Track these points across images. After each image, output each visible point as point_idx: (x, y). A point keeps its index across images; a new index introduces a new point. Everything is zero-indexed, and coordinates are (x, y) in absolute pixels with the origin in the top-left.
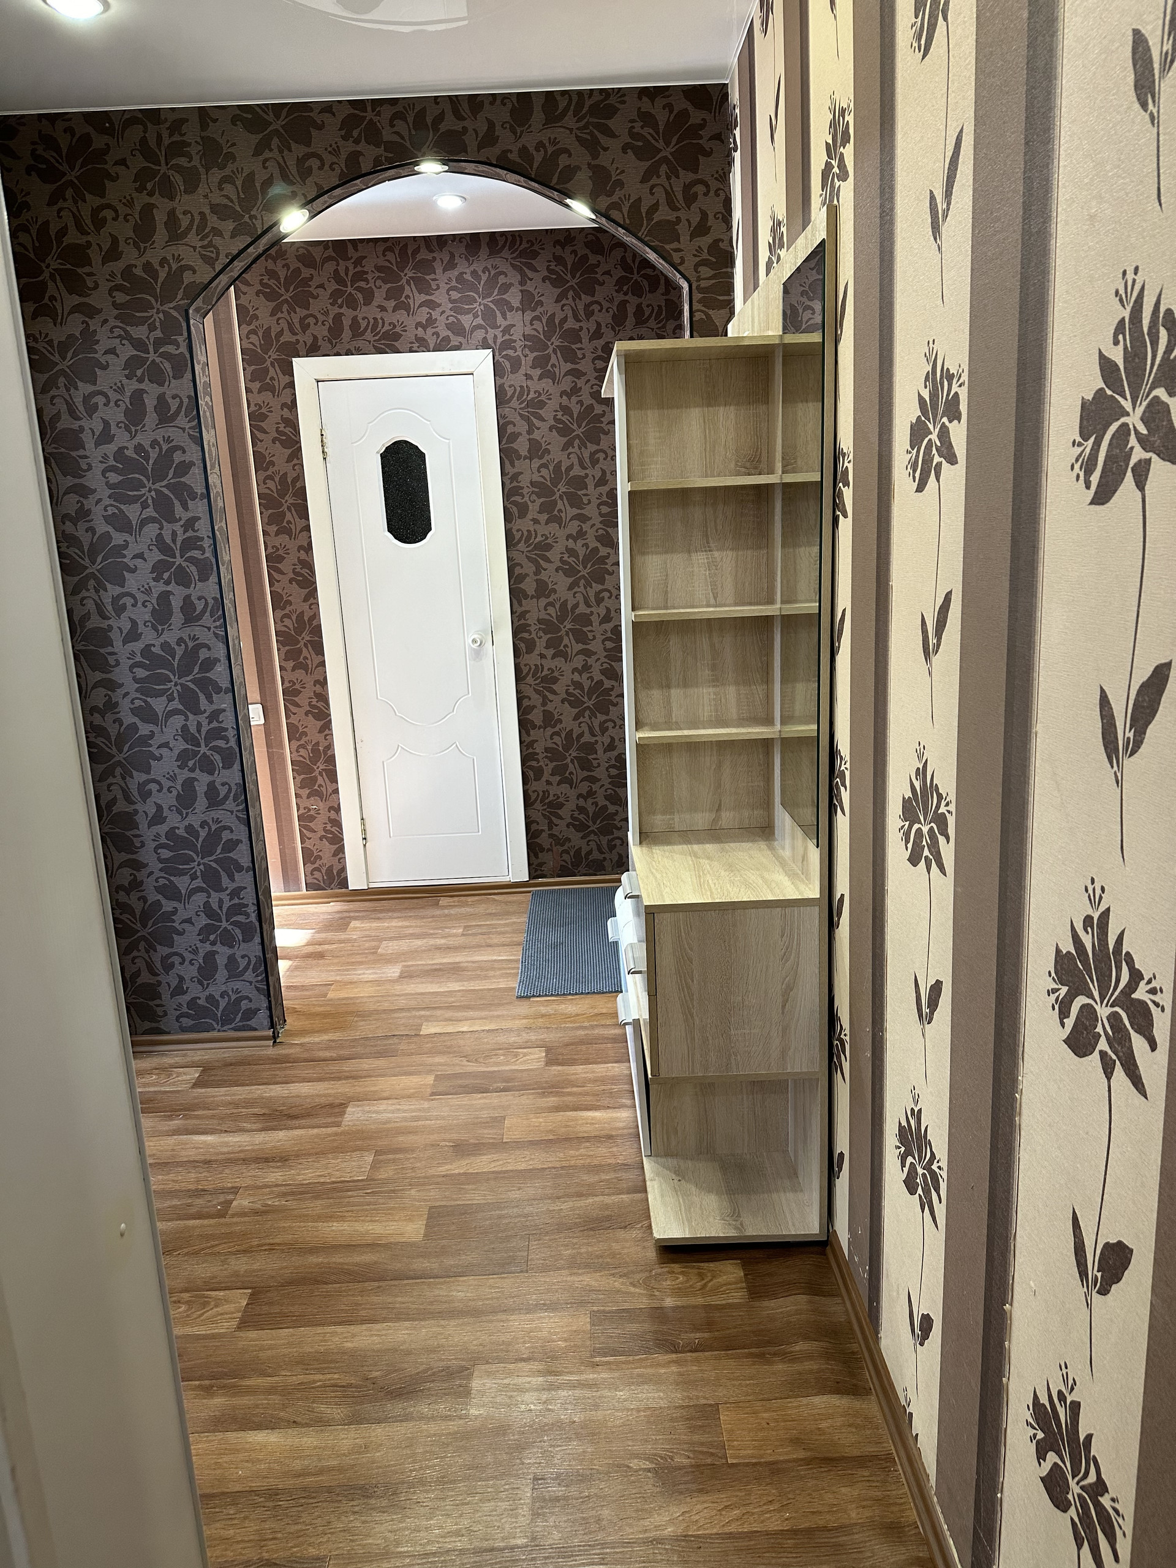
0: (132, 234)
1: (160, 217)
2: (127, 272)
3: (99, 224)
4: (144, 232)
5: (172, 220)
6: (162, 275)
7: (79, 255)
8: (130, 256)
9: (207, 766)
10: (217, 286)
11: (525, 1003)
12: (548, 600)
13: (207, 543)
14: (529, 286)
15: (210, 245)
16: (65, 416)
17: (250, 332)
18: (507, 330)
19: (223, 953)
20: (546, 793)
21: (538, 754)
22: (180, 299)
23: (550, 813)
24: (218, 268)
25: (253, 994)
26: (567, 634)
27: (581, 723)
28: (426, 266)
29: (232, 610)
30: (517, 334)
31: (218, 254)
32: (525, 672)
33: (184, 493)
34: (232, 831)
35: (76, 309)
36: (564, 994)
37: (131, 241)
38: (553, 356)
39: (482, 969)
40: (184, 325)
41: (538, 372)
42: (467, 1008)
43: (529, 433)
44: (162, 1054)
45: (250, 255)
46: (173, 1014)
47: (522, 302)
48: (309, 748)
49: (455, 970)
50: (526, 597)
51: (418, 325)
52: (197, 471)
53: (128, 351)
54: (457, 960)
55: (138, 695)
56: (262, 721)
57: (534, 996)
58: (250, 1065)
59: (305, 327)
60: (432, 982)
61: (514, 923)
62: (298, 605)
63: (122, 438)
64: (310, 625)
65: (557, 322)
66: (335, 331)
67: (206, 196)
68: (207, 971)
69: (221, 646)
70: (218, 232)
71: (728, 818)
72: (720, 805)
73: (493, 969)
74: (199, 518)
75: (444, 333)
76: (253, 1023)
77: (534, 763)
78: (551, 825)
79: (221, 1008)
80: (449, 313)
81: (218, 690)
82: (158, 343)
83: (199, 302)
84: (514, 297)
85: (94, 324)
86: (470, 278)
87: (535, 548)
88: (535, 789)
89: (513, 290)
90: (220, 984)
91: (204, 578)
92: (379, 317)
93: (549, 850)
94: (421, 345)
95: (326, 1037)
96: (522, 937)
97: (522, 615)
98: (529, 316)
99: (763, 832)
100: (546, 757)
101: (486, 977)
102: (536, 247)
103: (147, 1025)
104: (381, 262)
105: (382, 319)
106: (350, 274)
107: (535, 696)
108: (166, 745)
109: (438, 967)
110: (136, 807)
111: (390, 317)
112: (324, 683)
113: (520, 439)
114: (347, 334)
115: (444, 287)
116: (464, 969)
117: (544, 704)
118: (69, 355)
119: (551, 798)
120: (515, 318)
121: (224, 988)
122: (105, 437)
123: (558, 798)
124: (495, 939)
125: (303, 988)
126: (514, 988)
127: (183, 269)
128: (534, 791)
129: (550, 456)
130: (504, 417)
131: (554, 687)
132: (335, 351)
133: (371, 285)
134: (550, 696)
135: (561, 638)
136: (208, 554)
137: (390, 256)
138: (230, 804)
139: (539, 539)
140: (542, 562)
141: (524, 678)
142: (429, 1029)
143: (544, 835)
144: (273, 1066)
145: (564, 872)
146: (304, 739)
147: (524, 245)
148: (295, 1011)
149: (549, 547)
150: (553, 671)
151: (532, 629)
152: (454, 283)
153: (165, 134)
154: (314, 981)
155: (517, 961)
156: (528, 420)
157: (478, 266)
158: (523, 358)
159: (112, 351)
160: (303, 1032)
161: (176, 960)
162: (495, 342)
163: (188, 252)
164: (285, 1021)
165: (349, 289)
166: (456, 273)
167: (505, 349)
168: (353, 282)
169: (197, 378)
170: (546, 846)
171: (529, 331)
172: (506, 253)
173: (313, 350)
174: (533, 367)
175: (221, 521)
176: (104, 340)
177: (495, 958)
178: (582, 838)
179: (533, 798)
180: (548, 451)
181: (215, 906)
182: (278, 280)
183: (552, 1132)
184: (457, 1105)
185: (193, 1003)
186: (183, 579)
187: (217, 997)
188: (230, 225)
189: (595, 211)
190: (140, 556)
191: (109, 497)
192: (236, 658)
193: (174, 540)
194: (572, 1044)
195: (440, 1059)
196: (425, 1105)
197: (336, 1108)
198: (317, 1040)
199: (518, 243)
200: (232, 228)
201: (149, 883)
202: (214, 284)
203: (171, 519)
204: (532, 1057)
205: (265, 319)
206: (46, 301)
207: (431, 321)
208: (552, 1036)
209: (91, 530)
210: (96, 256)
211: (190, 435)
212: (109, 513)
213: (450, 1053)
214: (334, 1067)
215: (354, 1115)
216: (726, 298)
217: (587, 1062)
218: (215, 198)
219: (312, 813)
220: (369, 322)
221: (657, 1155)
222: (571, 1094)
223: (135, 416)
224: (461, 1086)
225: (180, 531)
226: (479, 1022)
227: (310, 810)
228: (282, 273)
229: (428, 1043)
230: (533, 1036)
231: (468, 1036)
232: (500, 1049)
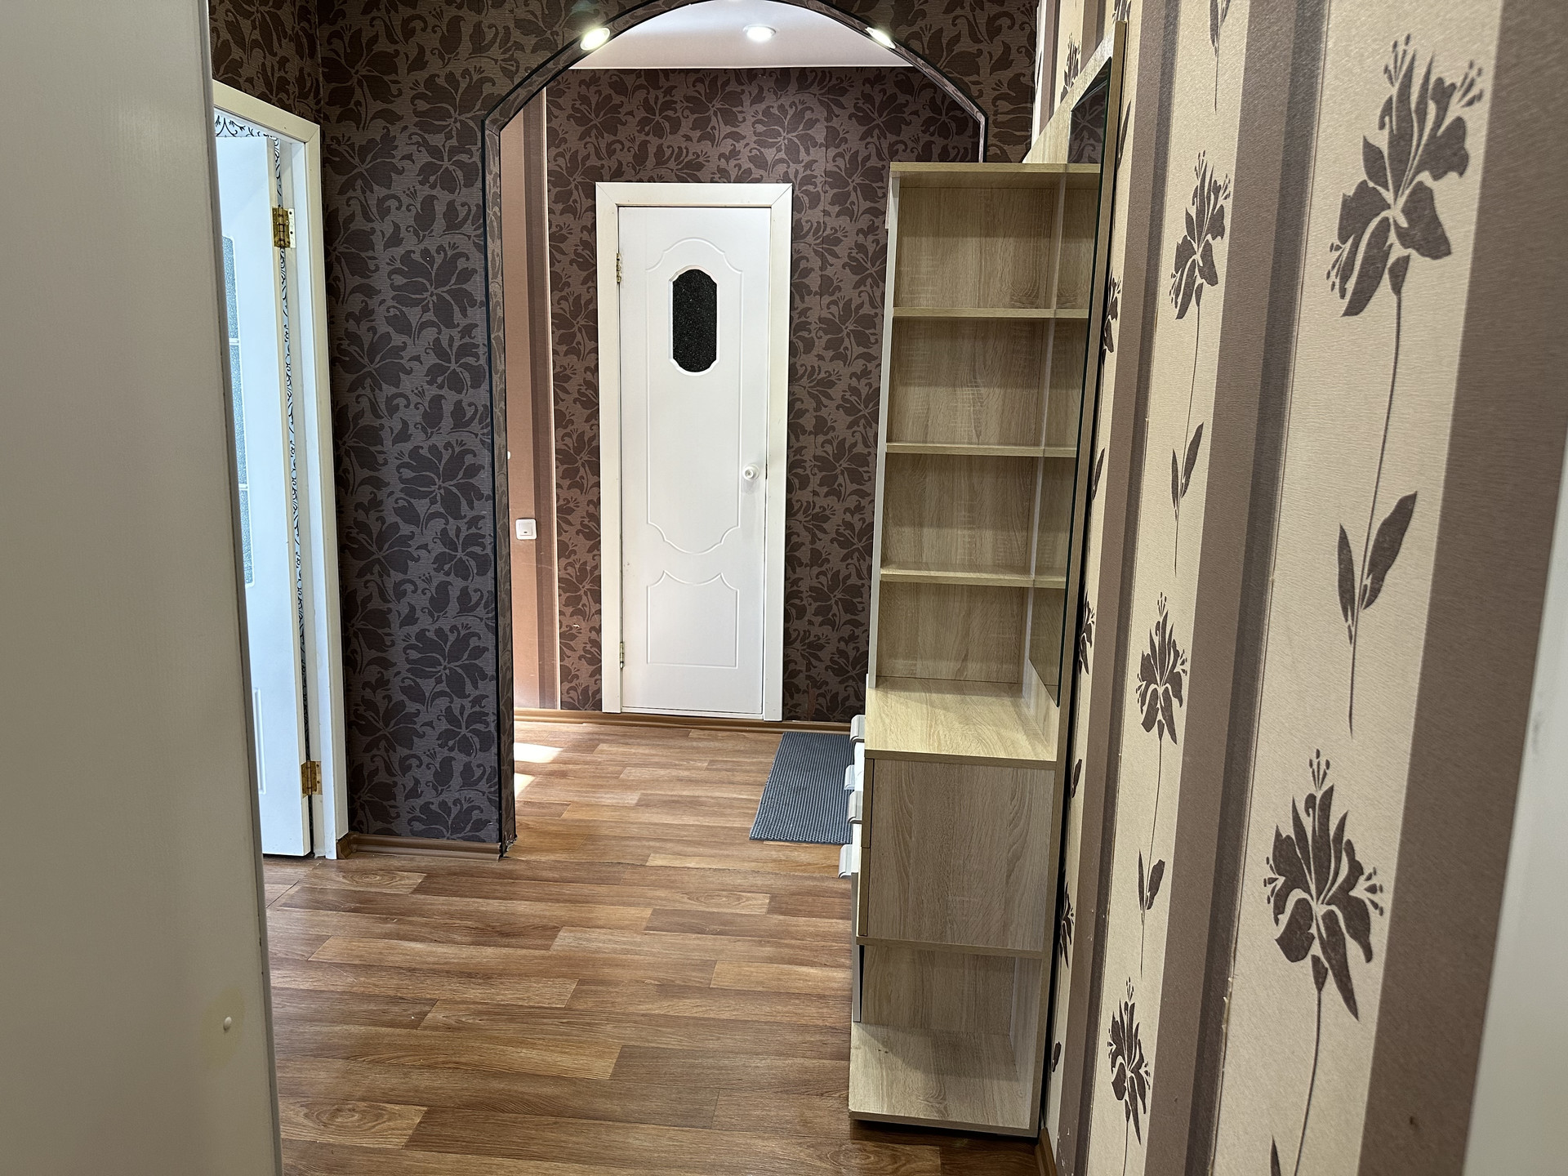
0: (438, 45)
1: (466, 30)
2: (430, 81)
3: (409, 34)
4: (450, 43)
5: (478, 30)
6: (463, 85)
7: (387, 63)
8: (434, 66)
9: (463, 571)
10: (515, 100)
11: (758, 845)
12: (826, 437)
13: (482, 350)
14: (835, 123)
15: (511, 58)
16: (359, 218)
17: (557, 155)
18: (809, 165)
19: (460, 760)
20: (807, 633)
21: (802, 592)
22: (478, 110)
23: (810, 653)
24: (517, 81)
25: (485, 805)
26: (843, 473)
27: (848, 564)
28: (735, 99)
29: (502, 419)
30: (819, 170)
31: (518, 67)
32: (796, 508)
33: (464, 299)
34: (480, 638)
35: (379, 115)
36: (799, 841)
37: (437, 52)
38: (853, 194)
39: (719, 805)
40: (479, 135)
41: (837, 208)
42: (699, 844)
43: (821, 269)
44: (390, 855)
45: (549, 71)
46: (405, 817)
47: (826, 138)
48: (577, 566)
49: (693, 804)
50: (804, 432)
51: (722, 156)
52: (478, 278)
53: (424, 158)
54: (697, 793)
55: (403, 496)
56: (535, 537)
57: (767, 839)
58: (473, 876)
59: (611, 153)
60: (667, 813)
61: (761, 763)
62: (580, 425)
63: (410, 243)
64: (589, 445)
65: (860, 159)
66: (640, 158)
67: (512, 11)
68: (443, 777)
69: (487, 453)
70: (519, 47)
71: (974, 669)
72: (966, 655)
73: (731, 807)
74: (477, 326)
75: (747, 165)
76: (481, 834)
77: (797, 601)
78: (809, 666)
79: (452, 816)
80: (753, 145)
81: (480, 497)
82: (453, 151)
83: (496, 114)
84: (819, 133)
85: (394, 130)
86: (777, 112)
87: (818, 384)
88: (796, 627)
89: (818, 125)
90: (454, 791)
91: (476, 385)
92: (683, 146)
93: (805, 692)
94: (723, 176)
95: (552, 857)
96: (766, 778)
97: (799, 451)
98: (832, 152)
99: (1010, 689)
100: (810, 596)
101: (723, 815)
102: (844, 85)
103: (379, 825)
104: (691, 93)
105: (687, 149)
106: (660, 103)
107: (804, 533)
108: (425, 547)
109: (676, 799)
110: (390, 606)
111: (695, 147)
112: (597, 503)
113: (812, 275)
114: (651, 161)
115: (750, 120)
116: (702, 804)
117: (813, 542)
118: (369, 158)
119: (812, 638)
120: (818, 154)
121: (457, 795)
122: (395, 240)
123: (819, 639)
124: (739, 777)
125: (541, 805)
126: (749, 829)
127: (482, 81)
128: (795, 630)
129: (841, 294)
130: (798, 252)
131: (825, 526)
132: (638, 178)
133: (679, 114)
134: (820, 535)
135: (836, 477)
136: (483, 361)
137: (700, 87)
138: (480, 611)
139: (822, 375)
140: (823, 398)
141: (795, 514)
142: (656, 861)
143: (802, 676)
144: (496, 880)
145: (819, 716)
146: (573, 557)
147: (834, 82)
148: (527, 827)
149: (832, 384)
150: (825, 509)
151: (807, 465)
152: (760, 116)
154: (552, 799)
155: (757, 801)
156: (822, 257)
157: (785, 101)
158: (822, 194)
159: (409, 157)
160: (531, 850)
161: (414, 762)
162: (796, 178)
163: (489, 65)
164: (516, 836)
165: (657, 118)
166: (763, 106)
167: (805, 185)
168: (662, 111)
169: (488, 188)
170: (803, 687)
171: (831, 167)
172: (814, 89)
173: (617, 176)
174: (832, 203)
175: (498, 330)
176: (403, 146)
177: (735, 796)
178: (840, 682)
179: (793, 637)
180: (839, 289)
181: (457, 712)
182: (589, 105)
183: (762, 983)
184: (671, 943)
185: (426, 807)
186: (456, 384)
187: (450, 804)
188: (532, 40)
189: (894, 40)
190: (417, 358)
191: (393, 299)
192: (501, 467)
193: (451, 346)
194: (799, 894)
195: (661, 893)
196: (638, 939)
197: (549, 931)
198: (543, 859)
199: (828, 79)
200: (533, 42)
201: (396, 684)
202: (511, 97)
203: (450, 324)
204: (755, 902)
205: (573, 143)
206: (352, 105)
207: (734, 153)
208: (779, 883)
209: (373, 329)
210: (402, 65)
211: (474, 243)
212: (391, 314)
213: (672, 888)
214: (554, 889)
215: (565, 940)
216: (1023, 133)
217: (811, 914)
218: (521, 13)
219: (574, 631)
220: (673, 151)
221: (867, 1023)
222: (787, 946)
223: (424, 221)
224: (678, 924)
225: (457, 337)
226: (708, 859)
227: (571, 628)
228: (594, 100)
229: (652, 875)
230: (759, 881)
231: (694, 872)
232: (723, 890)
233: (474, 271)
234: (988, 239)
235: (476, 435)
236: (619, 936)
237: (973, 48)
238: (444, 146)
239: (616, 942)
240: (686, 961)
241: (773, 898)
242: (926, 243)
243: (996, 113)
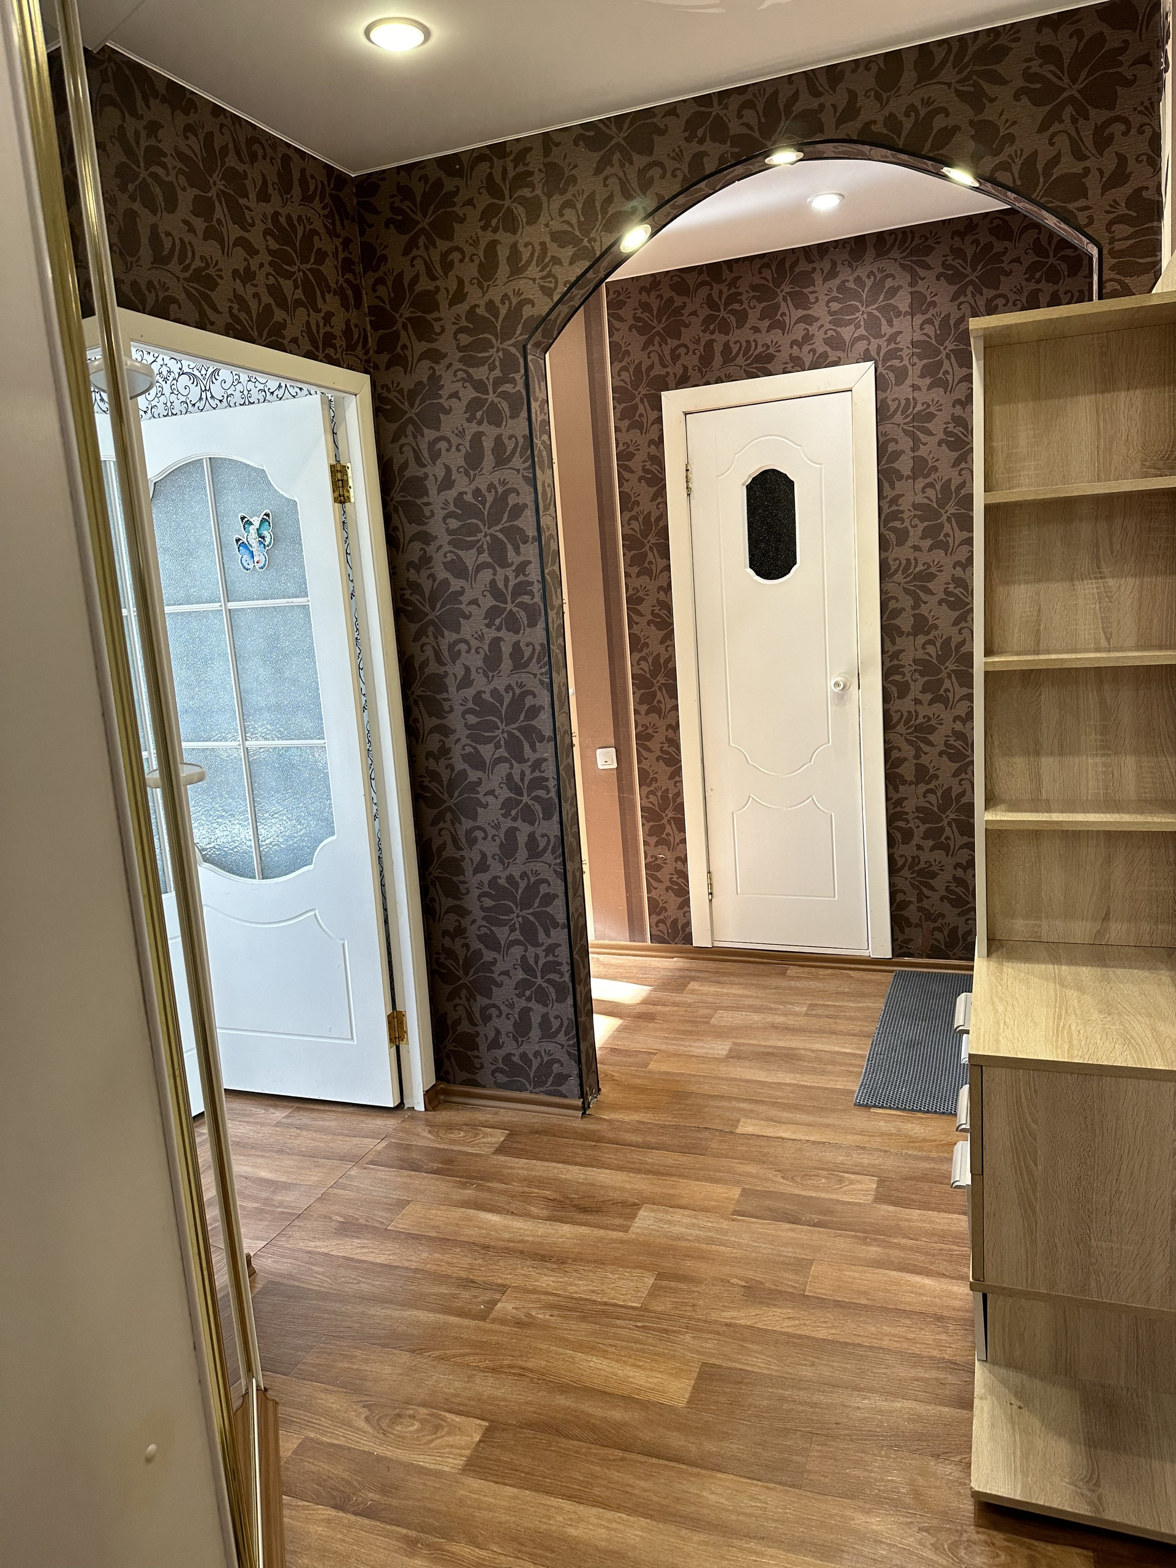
0: (476, 274)
1: (503, 253)
3: (447, 267)
4: (488, 270)
5: (514, 251)
6: (503, 311)
7: (430, 301)
9: (529, 816)
10: (556, 319)
11: (862, 1113)
12: (927, 638)
13: (536, 588)
14: (921, 287)
15: (548, 276)
16: (412, 463)
17: (621, 370)
18: (892, 339)
19: (538, 1011)
20: (916, 860)
21: (907, 813)
22: (519, 335)
23: (921, 883)
24: (556, 298)
25: (565, 1058)
26: (949, 676)
27: (961, 780)
28: (806, 279)
29: (560, 656)
30: (904, 342)
31: (556, 282)
32: (895, 720)
33: (516, 536)
34: (549, 885)
35: (426, 355)
36: (913, 1110)
37: (475, 281)
38: (946, 362)
39: (820, 1060)
40: (522, 361)
41: (928, 381)
42: (796, 1108)
43: (913, 450)
44: (474, 1108)
45: (590, 281)
46: (489, 1068)
47: (911, 306)
48: (659, 794)
49: (789, 1058)
50: (901, 633)
51: (794, 343)
52: (529, 513)
53: (469, 394)
54: (794, 1045)
55: (469, 742)
56: (615, 766)
57: (875, 1106)
58: (555, 1136)
59: (675, 358)
61: (867, 1008)
62: (655, 648)
63: (462, 484)
64: (666, 667)
65: (952, 322)
66: (706, 360)
67: (547, 225)
68: (522, 1028)
69: (546, 693)
70: (557, 261)
73: (833, 1062)
74: (530, 562)
75: (821, 348)
76: (563, 1089)
77: (901, 824)
78: (921, 897)
79: (534, 1068)
80: (828, 326)
81: (542, 738)
82: (498, 382)
83: (537, 339)
84: (903, 301)
85: (440, 369)
86: (853, 286)
87: (914, 579)
88: (901, 853)
89: (901, 293)
90: (533, 1043)
91: (532, 624)
92: (751, 339)
93: (917, 925)
94: (797, 365)
95: (635, 1117)
96: (873, 1027)
97: (895, 655)
98: (919, 319)
100: (917, 818)
102: (930, 242)
103: (465, 1075)
104: (757, 281)
105: (755, 341)
106: (724, 296)
107: (905, 747)
108: (492, 792)
109: (771, 1051)
110: (463, 853)
111: (765, 338)
112: (675, 727)
113: (903, 457)
114: (718, 360)
115: (823, 299)
116: (800, 1058)
117: (917, 756)
118: (417, 402)
119: (922, 865)
120: (903, 324)
121: (537, 1047)
122: (447, 483)
123: (931, 865)
124: (842, 1026)
125: (627, 1053)
126: (853, 1092)
127: (521, 304)
128: (901, 856)
129: (936, 474)
130: (885, 434)
131: (931, 737)
132: (704, 380)
133: (745, 306)
134: (925, 748)
135: (941, 682)
136: (537, 599)
137: (767, 273)
138: (549, 856)
139: (920, 568)
140: (921, 594)
141: (895, 726)
142: (747, 1127)
143: (913, 908)
144: (577, 1142)
145: (935, 952)
146: (654, 785)
147: (917, 241)
148: (611, 1079)
149: (931, 577)
150: (929, 719)
151: (906, 670)
152: (835, 294)
153: (510, 166)
154: (639, 1047)
156: (913, 436)
157: (862, 272)
158: (910, 367)
159: (455, 395)
160: (615, 1107)
161: (494, 1012)
162: (878, 354)
163: (528, 286)
164: (599, 1091)
165: (723, 313)
166: (837, 281)
167: (889, 360)
168: (726, 305)
169: (533, 416)
170: (915, 920)
171: (918, 336)
172: (895, 253)
173: (683, 382)
174: (922, 376)
175: (553, 564)
176: (449, 384)
177: (837, 1049)
178: (959, 915)
179: (900, 864)
180: (935, 469)
181: (531, 961)
182: (651, 312)
183: (865, 1293)
184: (760, 1233)
185: (507, 1058)
186: (513, 625)
187: (531, 1056)
188: (569, 251)
189: (978, 177)
190: (475, 602)
191: (449, 543)
192: (561, 707)
193: (506, 586)
194: (911, 1178)
195: (752, 1169)
196: (725, 1225)
197: (629, 1208)
198: (627, 1119)
199: (909, 240)
200: (570, 254)
201: (472, 931)
202: (553, 316)
203: (504, 564)
204: (859, 1187)
205: (637, 355)
206: (399, 349)
207: (807, 338)
208: (889, 1164)
209: (432, 577)
210: (443, 299)
211: (523, 476)
212: (449, 559)
213: (764, 1162)
214: (636, 1156)
215: (645, 1221)
216: (1149, 259)
217: (925, 1206)
218: (556, 225)
219: (659, 862)
220: (741, 346)
221: (994, 1363)
222: (899, 1247)
223: (474, 460)
224: (769, 1209)
225: (511, 576)
226: (805, 1128)
227: (657, 859)
228: (655, 305)
229: (742, 1145)
230: (866, 1160)
231: (790, 1144)
232: (823, 1169)
233: (525, 506)
234: (1106, 395)
235: (535, 675)
236: (704, 1220)
237: (1078, 168)
238: (488, 378)
239: (700, 1228)
240: (777, 1259)
241: (881, 1182)
242: (1023, 410)
243: (1112, 241)
